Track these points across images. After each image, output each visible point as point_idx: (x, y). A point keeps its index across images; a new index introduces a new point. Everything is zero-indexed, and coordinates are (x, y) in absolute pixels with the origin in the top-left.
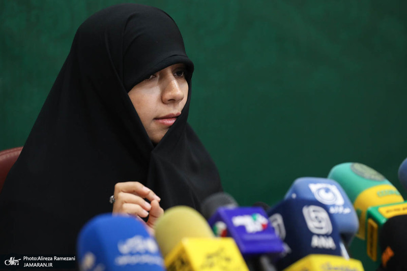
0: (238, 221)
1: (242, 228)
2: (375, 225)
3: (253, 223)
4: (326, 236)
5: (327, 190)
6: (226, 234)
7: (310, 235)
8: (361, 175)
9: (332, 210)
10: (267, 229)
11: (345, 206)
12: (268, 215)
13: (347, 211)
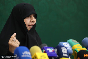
0: (48, 49)
1: (48, 51)
2: (76, 52)
3: (51, 50)
4: (66, 54)
5: (67, 45)
6: (45, 52)
7: (63, 53)
8: (74, 42)
9: (67, 49)
10: (54, 51)
11: (70, 48)
12: (54, 49)
13: (71, 49)
